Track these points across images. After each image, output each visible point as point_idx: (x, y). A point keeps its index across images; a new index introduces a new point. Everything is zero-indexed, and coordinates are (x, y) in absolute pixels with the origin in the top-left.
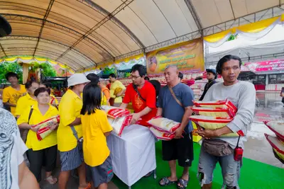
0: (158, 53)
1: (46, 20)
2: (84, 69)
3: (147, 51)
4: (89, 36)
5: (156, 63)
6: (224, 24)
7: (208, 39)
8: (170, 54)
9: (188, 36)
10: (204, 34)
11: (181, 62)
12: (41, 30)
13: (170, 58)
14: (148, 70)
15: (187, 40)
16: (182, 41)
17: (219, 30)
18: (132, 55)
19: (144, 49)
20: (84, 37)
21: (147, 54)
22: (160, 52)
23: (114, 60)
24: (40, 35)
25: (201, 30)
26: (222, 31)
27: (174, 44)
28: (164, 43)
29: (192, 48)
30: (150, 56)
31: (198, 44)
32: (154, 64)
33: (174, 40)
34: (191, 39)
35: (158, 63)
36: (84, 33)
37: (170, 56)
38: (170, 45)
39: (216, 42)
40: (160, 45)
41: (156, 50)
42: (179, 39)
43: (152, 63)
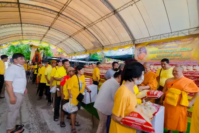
0: (148, 44)
1: (61, 14)
2: (75, 53)
3: (136, 43)
5: (146, 52)
8: (162, 46)
9: (184, 32)
11: (174, 54)
15: (183, 35)
16: (176, 36)
18: (121, 45)
19: (134, 41)
20: (85, 28)
21: (136, 45)
22: (150, 44)
23: (103, 48)
27: (168, 38)
28: (156, 37)
30: (139, 47)
31: (197, 39)
32: (143, 54)
33: (168, 35)
34: (187, 34)
35: (148, 53)
37: (163, 48)
38: (162, 39)
40: (152, 38)
41: (146, 42)
42: (173, 34)
43: (140, 53)
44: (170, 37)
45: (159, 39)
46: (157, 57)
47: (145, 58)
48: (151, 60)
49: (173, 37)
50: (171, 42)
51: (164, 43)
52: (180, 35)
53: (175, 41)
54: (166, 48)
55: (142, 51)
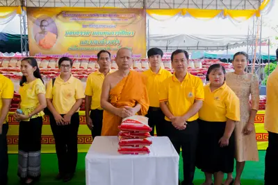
0: (60, 13)
3: (31, 5)
5: (56, 32)
8: (87, 22)
10: (147, 5)
13: (87, 29)
21: (30, 11)
22: (64, 13)
26: (170, 9)
27: (98, 6)
29: (130, 21)
30: (39, 16)
31: (139, 17)
34: (128, 7)
35: (60, 34)
37: (90, 25)
41: (55, 8)
43: (43, 32)
44: (102, 6)
45: (82, 6)
46: (82, 43)
47: (54, 46)
48: (71, 50)
49: (106, 6)
50: (104, 16)
51: (92, 15)
52: (117, 6)
54: (97, 27)
55: (47, 29)
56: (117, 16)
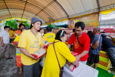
0: (74, 18)
4: (44, 10)
6: (113, 5)
7: (102, 13)
8: (80, 19)
10: (100, 10)
12: (25, 7)
14: (69, 26)
15: (91, 13)
16: (87, 14)
17: (109, 8)
18: (62, 19)
19: (68, 16)
20: (42, 10)
21: (69, 19)
23: (54, 21)
24: (24, 9)
25: (99, 8)
26: (111, 9)
28: (78, 14)
29: (92, 17)
31: (96, 15)
32: (72, 24)
33: (84, 13)
34: (93, 12)
36: (42, 8)
38: (81, 15)
39: (107, 14)
40: (76, 15)
42: (86, 12)
43: (71, 23)
44: (85, 14)
45: (79, 15)
49: (86, 14)
50: (85, 17)
52: (89, 13)
53: (87, 17)
55: (72, 23)
56: (89, 16)
